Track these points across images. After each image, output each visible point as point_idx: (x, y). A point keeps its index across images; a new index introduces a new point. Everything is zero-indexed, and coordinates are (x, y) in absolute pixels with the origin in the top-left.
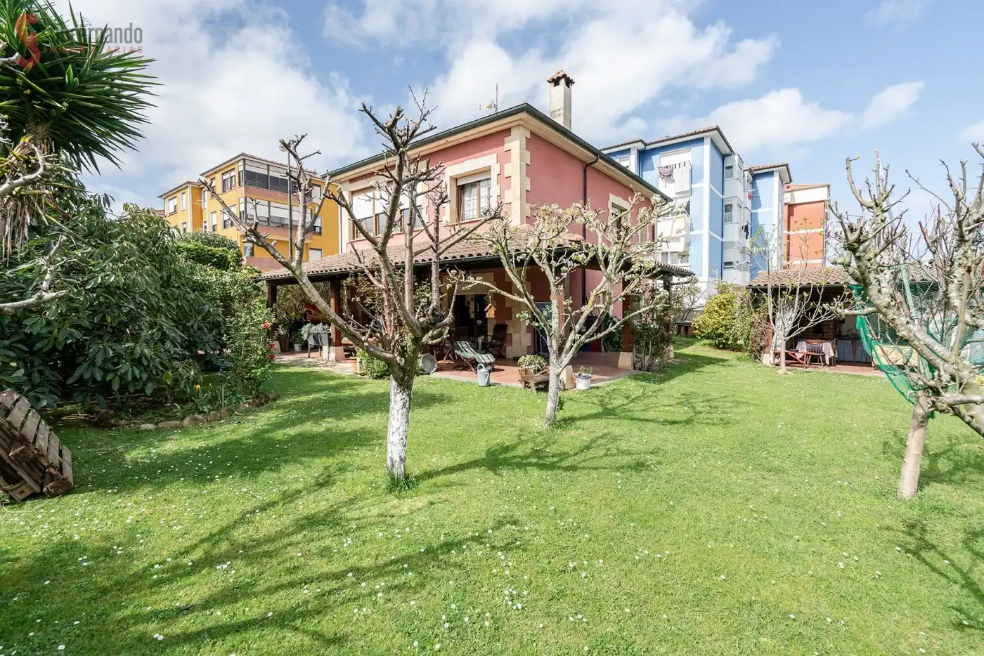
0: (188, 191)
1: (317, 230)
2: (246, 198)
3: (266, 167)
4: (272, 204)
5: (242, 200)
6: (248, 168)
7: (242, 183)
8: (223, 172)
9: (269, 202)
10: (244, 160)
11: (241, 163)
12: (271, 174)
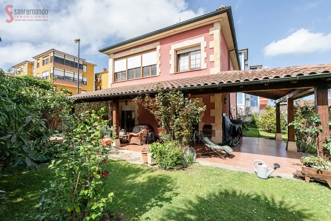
0: (26, 65)
1: (85, 83)
2: (54, 68)
3: (64, 56)
4: (66, 71)
5: (52, 68)
6: (55, 55)
7: (52, 61)
8: (44, 56)
9: (64, 70)
10: (54, 52)
11: (52, 53)
12: (66, 58)
